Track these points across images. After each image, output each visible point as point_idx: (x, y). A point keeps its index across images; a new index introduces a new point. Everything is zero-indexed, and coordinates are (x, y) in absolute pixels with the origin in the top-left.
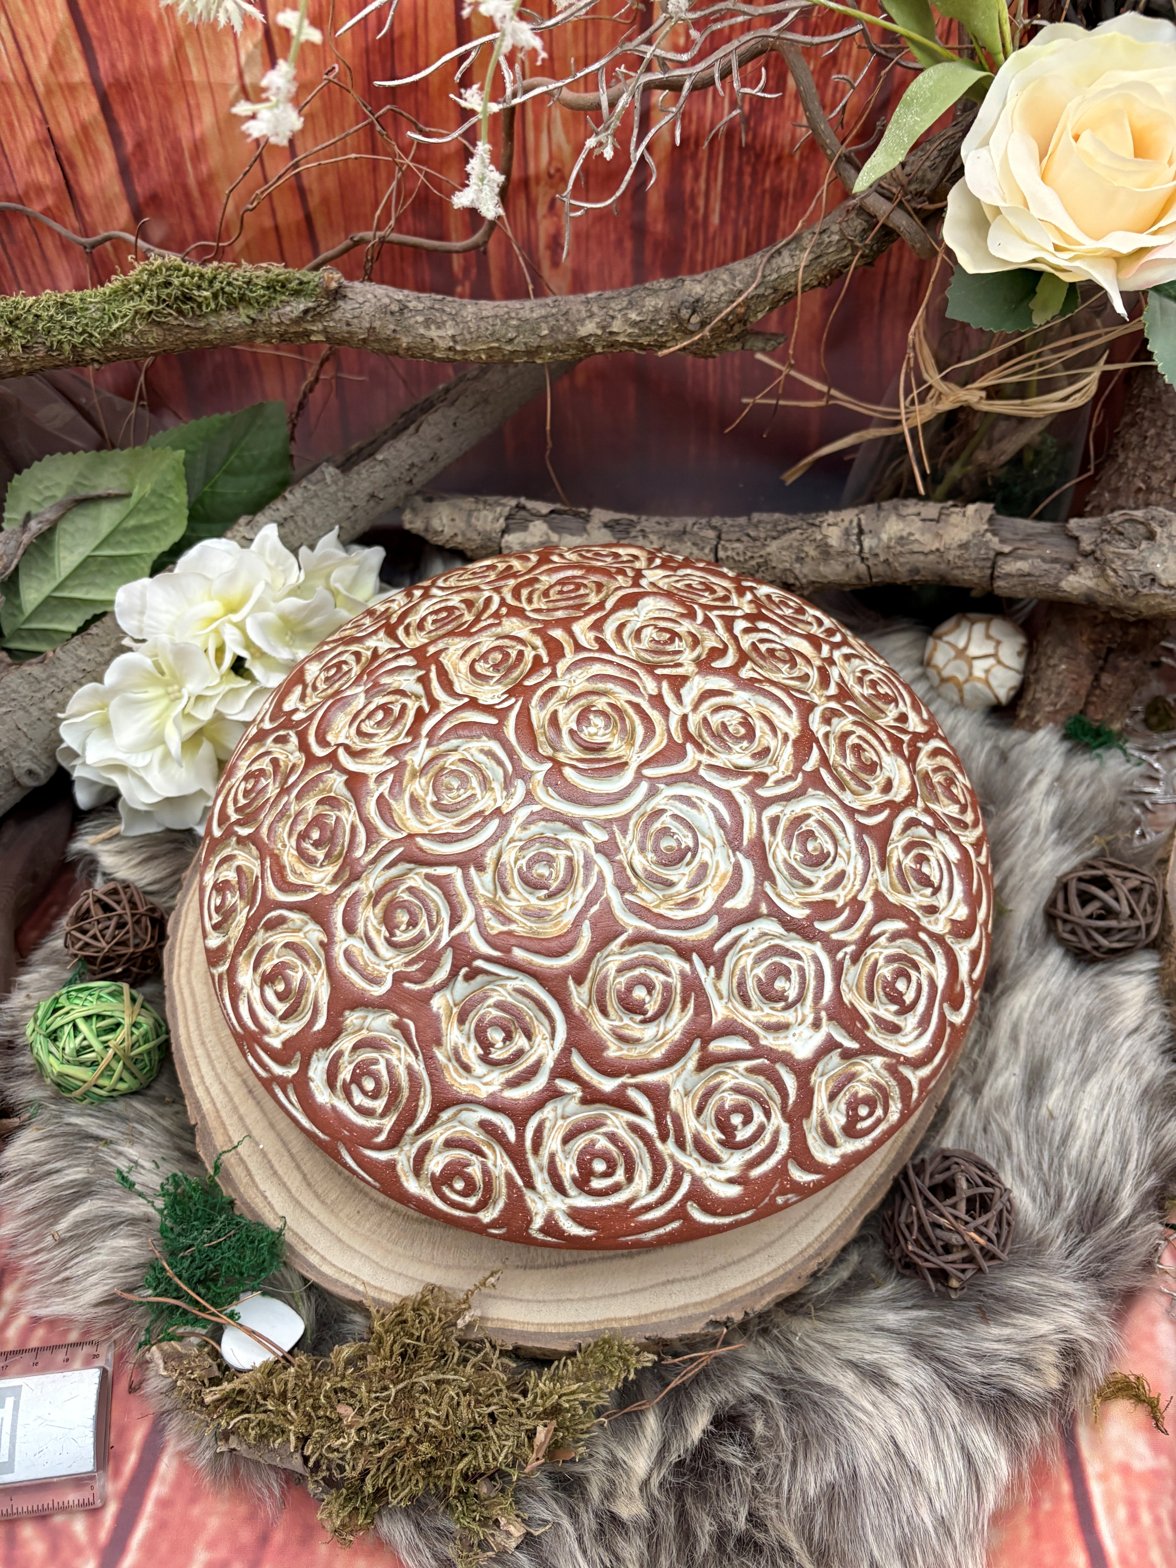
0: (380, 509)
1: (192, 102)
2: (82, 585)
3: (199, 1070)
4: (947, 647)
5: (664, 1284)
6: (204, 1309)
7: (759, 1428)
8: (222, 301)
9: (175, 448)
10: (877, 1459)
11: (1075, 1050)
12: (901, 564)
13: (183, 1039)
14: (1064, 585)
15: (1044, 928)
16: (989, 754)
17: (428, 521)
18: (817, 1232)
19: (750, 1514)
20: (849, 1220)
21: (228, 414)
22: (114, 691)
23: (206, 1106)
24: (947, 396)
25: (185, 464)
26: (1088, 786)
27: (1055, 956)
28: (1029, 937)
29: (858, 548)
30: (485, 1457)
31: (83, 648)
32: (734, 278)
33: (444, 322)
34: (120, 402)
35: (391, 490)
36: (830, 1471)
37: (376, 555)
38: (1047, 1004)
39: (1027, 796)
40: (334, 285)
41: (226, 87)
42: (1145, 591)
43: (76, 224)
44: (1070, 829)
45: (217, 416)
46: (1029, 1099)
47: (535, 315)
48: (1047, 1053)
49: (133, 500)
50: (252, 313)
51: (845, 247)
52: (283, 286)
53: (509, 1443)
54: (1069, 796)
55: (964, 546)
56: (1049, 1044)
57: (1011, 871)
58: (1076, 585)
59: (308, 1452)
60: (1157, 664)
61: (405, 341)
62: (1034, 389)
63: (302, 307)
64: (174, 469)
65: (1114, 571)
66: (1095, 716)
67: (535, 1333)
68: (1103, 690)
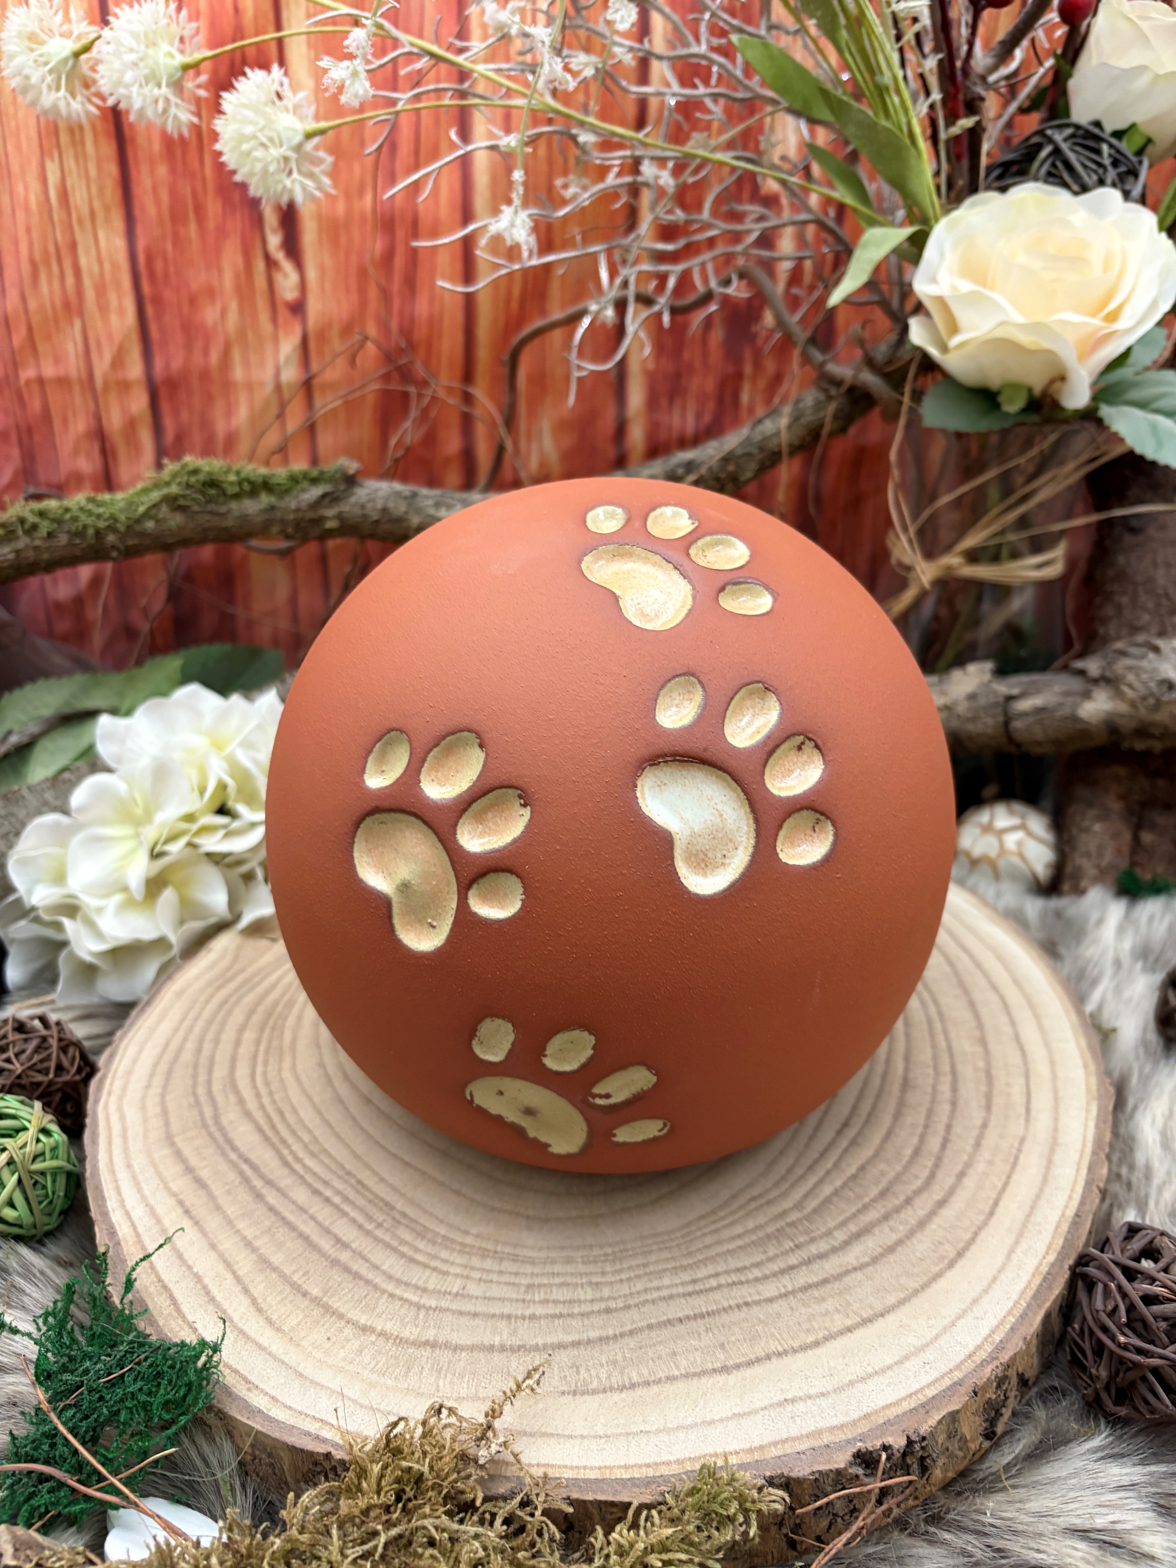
1: (232, 399)
5: (780, 1404)
8: (246, 488)
13: (102, 1164)
22: (78, 826)
40: (351, 471)
50: (273, 499)
51: (821, 408)
52: (304, 476)
58: (1093, 712)
63: (320, 492)
64: (170, 678)
65: (1130, 686)
66: (1144, 875)
67: (596, 1480)
68: (1146, 849)
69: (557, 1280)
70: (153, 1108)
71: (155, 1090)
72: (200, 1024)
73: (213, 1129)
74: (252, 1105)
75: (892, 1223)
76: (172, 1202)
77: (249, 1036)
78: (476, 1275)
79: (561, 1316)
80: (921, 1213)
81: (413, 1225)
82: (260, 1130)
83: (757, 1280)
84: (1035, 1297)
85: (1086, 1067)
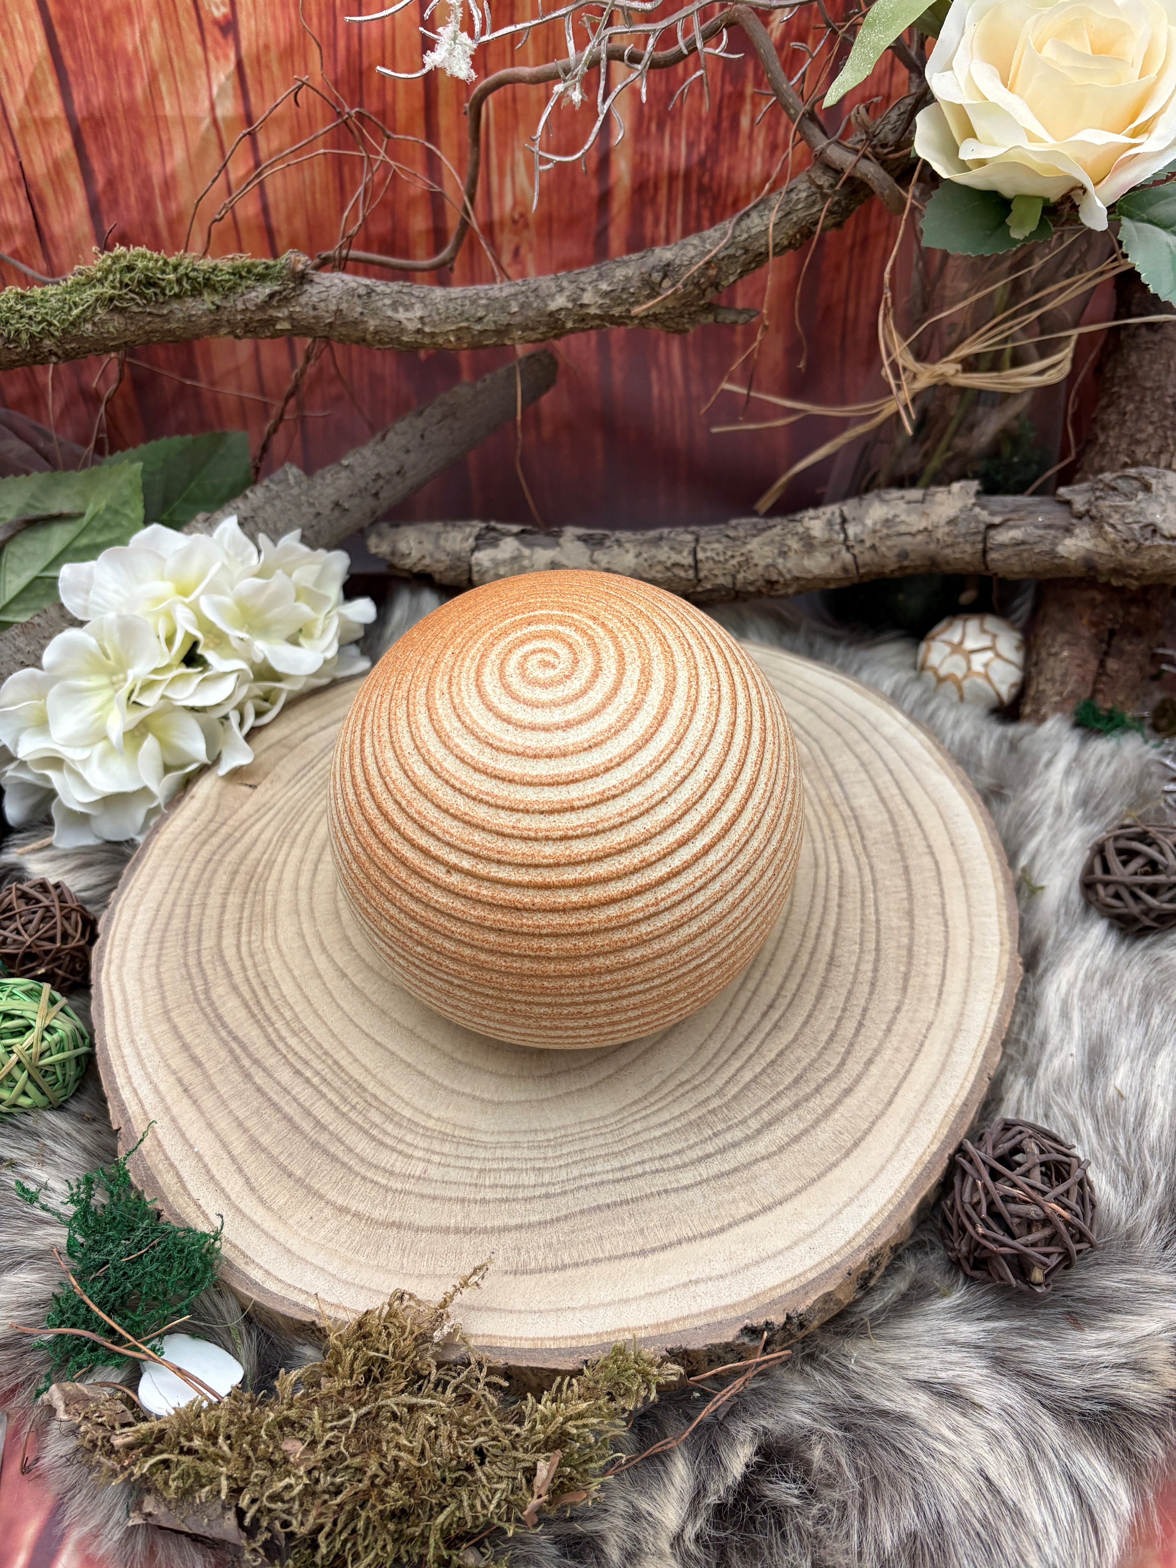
0: (344, 522)
1: (164, 137)
2: (27, 610)
3: (126, 1070)
4: (942, 645)
5: (686, 1285)
8: (187, 286)
9: (132, 461)
10: (967, 1497)
11: (1138, 1023)
12: (890, 548)
13: (109, 1039)
14: (1061, 550)
16: (999, 743)
17: (394, 544)
18: (865, 1218)
20: (901, 1204)
21: (189, 437)
22: (53, 679)
23: (133, 1108)
24: (922, 374)
25: (143, 480)
26: (1109, 764)
27: (1098, 929)
28: (1066, 913)
29: (842, 536)
30: (472, 1506)
31: (22, 639)
32: (704, 241)
33: (412, 305)
35: (357, 501)
36: (909, 1519)
37: (341, 559)
38: (1098, 977)
39: (1044, 778)
40: (300, 267)
41: (197, 120)
42: (1148, 543)
43: (44, 266)
44: (1096, 808)
45: (177, 438)
46: (1092, 1081)
47: (504, 294)
48: (1106, 1028)
49: (86, 518)
50: (217, 299)
51: (814, 203)
52: (249, 271)
53: (503, 1486)
54: (1090, 774)
55: (952, 522)
56: (1107, 1021)
57: (1037, 852)
58: (1073, 549)
59: (244, 1503)
60: (1157, 677)
61: (372, 324)
63: (268, 291)
64: (130, 483)
65: (1113, 526)
66: (1104, 704)
67: (530, 1350)
68: (1110, 677)
69: (506, 1165)
70: (150, 981)
71: (150, 961)
72: (187, 885)
73: (204, 1004)
74: (238, 979)
75: (800, 1112)
76: (172, 1079)
77: (234, 899)
78: (436, 1158)
79: (507, 1200)
80: (828, 1102)
81: (383, 1108)
82: (247, 1006)
83: (677, 1167)
84: (913, 1186)
85: (1002, 944)
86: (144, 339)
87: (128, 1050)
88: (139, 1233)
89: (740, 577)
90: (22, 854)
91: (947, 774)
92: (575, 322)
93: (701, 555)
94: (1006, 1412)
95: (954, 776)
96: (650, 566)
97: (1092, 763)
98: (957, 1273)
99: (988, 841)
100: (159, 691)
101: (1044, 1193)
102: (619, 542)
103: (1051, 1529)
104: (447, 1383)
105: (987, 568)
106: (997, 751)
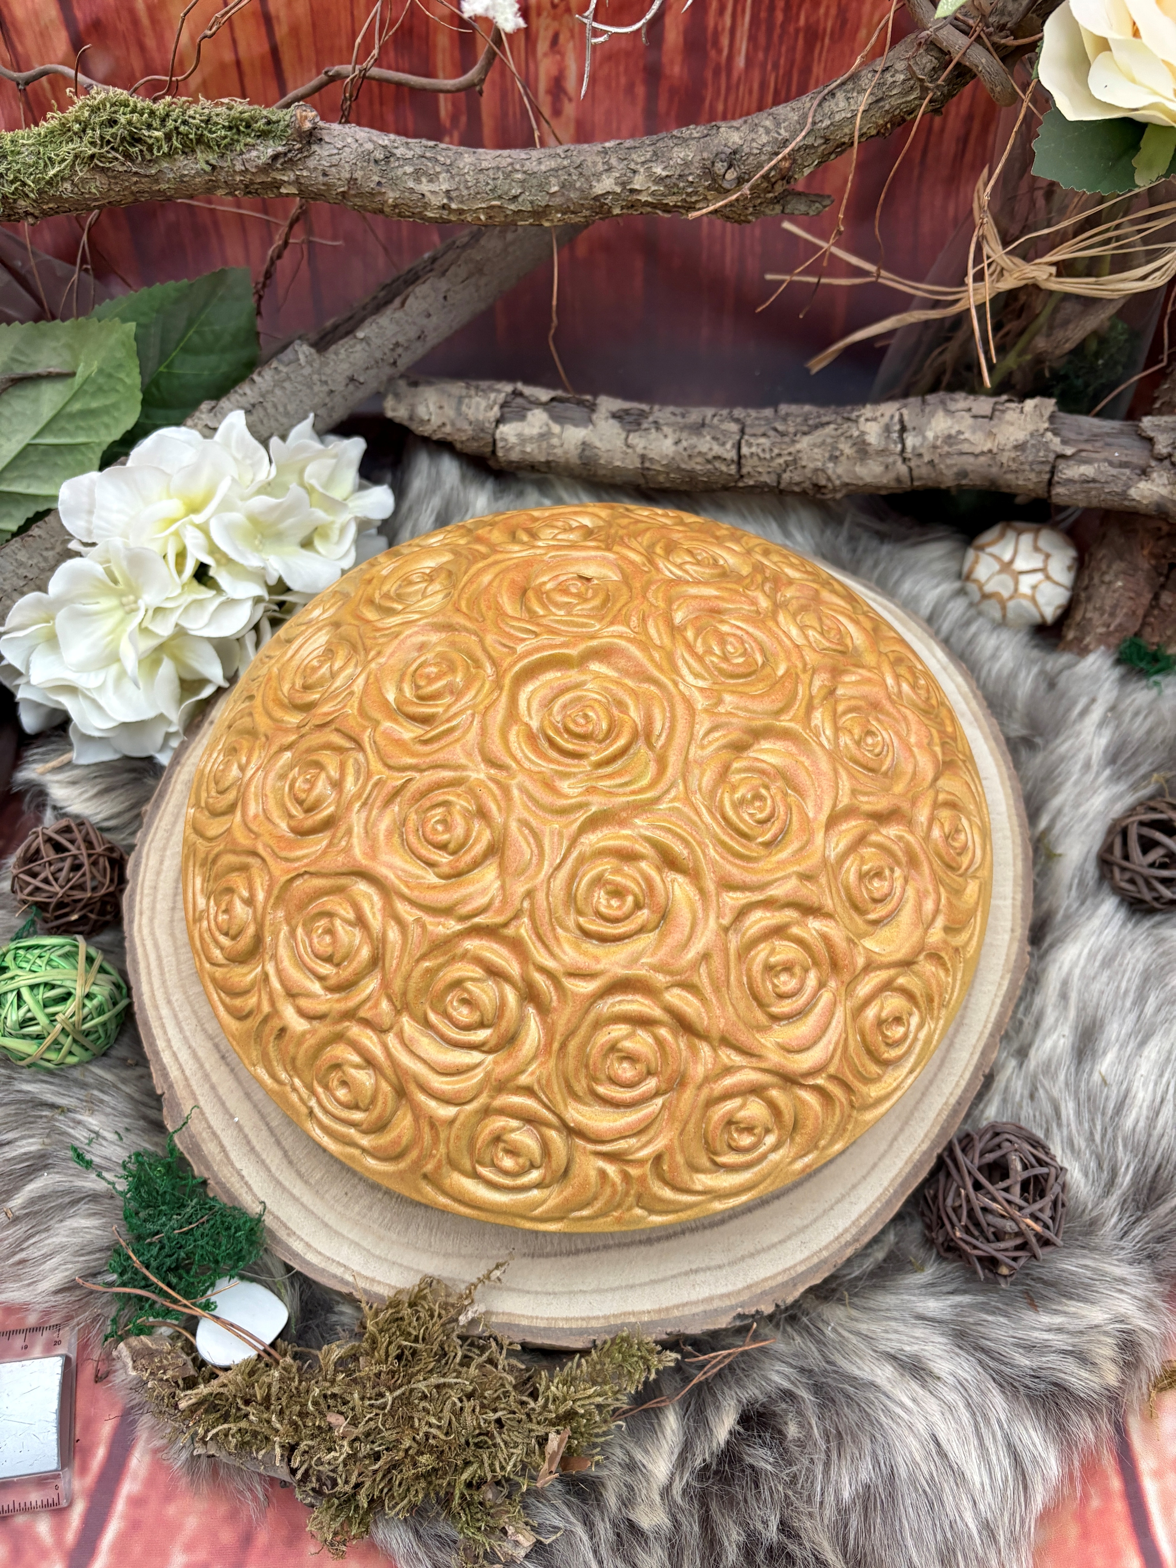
0: (360, 394)
2: (22, 477)
3: (165, 1033)
4: (990, 560)
5: (686, 1274)
6: (175, 1301)
7: (792, 1430)
9: (124, 320)
10: (918, 1459)
11: (1132, 1009)
12: (948, 467)
13: (146, 998)
14: (1133, 493)
15: (1097, 875)
16: (1036, 680)
17: (413, 406)
18: (854, 1216)
19: (782, 1522)
20: (889, 1202)
21: (185, 281)
22: (60, 602)
23: (174, 1073)
24: (1010, 271)
25: (136, 338)
26: (1146, 717)
27: (1108, 906)
28: (1079, 885)
29: (899, 446)
30: (492, 1465)
31: (23, 552)
32: (778, 125)
33: (437, 175)
34: (60, 266)
35: (373, 372)
36: (866, 1472)
37: (355, 447)
38: (1099, 958)
39: (1077, 727)
40: (308, 125)
44: (1124, 765)
45: (171, 284)
46: (1079, 1063)
47: (543, 168)
48: (1099, 1014)
49: (78, 380)
50: (212, 158)
52: (248, 126)
53: (518, 1451)
54: (1123, 729)
55: (1020, 447)
56: (1103, 1003)
57: (1059, 812)
58: (1147, 493)
59: (295, 1464)
61: (391, 196)
62: (1107, 266)
63: (270, 152)
64: (124, 344)
66: (1152, 638)
67: (545, 1329)
68: (1162, 610)
70: (181, 936)
84: (902, 1184)
85: (1013, 930)
86: (131, 199)
87: (165, 1011)
88: (189, 1210)
89: (786, 476)
90: (43, 774)
91: (980, 727)
92: (622, 208)
93: (745, 450)
94: (962, 1386)
95: (987, 730)
96: (690, 456)
97: (1129, 715)
98: (930, 1249)
99: (1013, 811)
100: (173, 619)
101: (1021, 1209)
102: (657, 426)
103: (987, 1488)
104: (472, 1359)
105: (1050, 497)
106: (1035, 689)
